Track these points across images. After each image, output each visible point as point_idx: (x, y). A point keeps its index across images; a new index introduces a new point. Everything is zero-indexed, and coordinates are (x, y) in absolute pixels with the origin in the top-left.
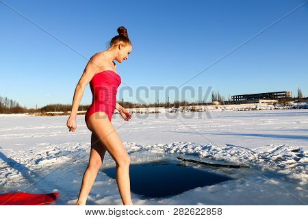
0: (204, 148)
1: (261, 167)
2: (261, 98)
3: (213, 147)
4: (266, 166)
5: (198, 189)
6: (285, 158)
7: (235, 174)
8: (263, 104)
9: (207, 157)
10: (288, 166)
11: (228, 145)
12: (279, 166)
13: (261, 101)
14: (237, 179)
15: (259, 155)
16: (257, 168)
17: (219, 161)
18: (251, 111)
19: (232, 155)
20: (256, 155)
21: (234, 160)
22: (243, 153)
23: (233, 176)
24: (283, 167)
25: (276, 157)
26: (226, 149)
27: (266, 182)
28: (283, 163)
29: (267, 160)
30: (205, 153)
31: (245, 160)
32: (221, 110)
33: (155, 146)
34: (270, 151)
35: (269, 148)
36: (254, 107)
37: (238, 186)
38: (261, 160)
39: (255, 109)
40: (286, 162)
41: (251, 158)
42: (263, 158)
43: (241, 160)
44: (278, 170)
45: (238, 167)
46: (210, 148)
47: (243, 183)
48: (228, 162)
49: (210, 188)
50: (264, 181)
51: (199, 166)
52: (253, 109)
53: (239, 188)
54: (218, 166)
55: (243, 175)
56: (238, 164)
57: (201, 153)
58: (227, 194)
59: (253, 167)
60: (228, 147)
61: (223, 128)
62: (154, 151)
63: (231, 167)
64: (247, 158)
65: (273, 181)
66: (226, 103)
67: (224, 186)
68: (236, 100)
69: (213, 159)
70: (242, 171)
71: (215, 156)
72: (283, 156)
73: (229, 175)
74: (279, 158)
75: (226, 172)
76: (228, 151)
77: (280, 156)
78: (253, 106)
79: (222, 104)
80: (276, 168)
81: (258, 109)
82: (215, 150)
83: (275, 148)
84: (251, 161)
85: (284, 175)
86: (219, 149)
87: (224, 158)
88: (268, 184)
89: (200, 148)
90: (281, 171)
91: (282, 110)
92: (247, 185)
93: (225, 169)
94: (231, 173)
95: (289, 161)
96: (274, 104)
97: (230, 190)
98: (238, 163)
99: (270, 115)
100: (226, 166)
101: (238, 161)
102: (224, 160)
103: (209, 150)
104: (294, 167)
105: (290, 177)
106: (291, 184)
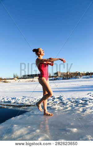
0: (13, 99)
3: (17, 98)
5: (13, 118)
7: (29, 109)
8: (36, 79)
9: (15, 103)
10: (50, 103)
11: (23, 97)
13: (35, 77)
14: (30, 111)
15: (38, 100)
19: (26, 101)
20: (36, 100)
22: (31, 100)
26: (23, 98)
30: (13, 101)
31: (32, 103)
32: (18, 82)
36: (32, 80)
39: (33, 81)
41: (34, 101)
43: (30, 103)
46: (15, 98)
47: (33, 113)
48: (25, 104)
49: (19, 117)
51: (11, 107)
52: (32, 81)
55: (32, 109)
56: (29, 105)
57: (12, 101)
58: (27, 119)
60: (24, 97)
61: (20, 89)
63: (27, 106)
64: (33, 102)
66: (20, 78)
67: (25, 115)
68: (24, 77)
69: (18, 103)
70: (32, 107)
71: (18, 102)
73: (26, 110)
75: (24, 109)
76: (24, 99)
78: (32, 79)
79: (18, 79)
81: (34, 81)
82: (18, 99)
84: (35, 103)
86: (19, 98)
87: (23, 102)
89: (10, 99)
90: (48, 106)
93: (24, 107)
94: (27, 109)
95: (50, 101)
97: (28, 116)
100: (24, 106)
101: (29, 103)
102: (22, 103)
103: (15, 99)
104: (52, 103)
105: (52, 107)
106: (53, 110)
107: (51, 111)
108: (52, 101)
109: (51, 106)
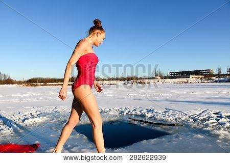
0: (149, 111)
1: (191, 125)
2: (192, 74)
3: (156, 110)
4: (195, 125)
5: (144, 142)
6: (209, 118)
7: (171, 130)
8: (192, 79)
9: (151, 118)
10: (211, 125)
11: (166, 109)
12: (204, 124)
13: (191, 76)
14: (173, 134)
15: (190, 117)
16: (188, 126)
17: (160, 120)
18: (184, 84)
19: (169, 116)
20: (187, 116)
21: (171, 120)
22: (178, 115)
23: (170, 132)
24: (207, 126)
25: (202, 118)
26: (164, 112)
27: (194, 137)
28: (207, 122)
29: (195, 120)
30: (149, 115)
32: (161, 83)
33: (112, 109)
34: (198, 113)
35: (196, 111)
36: (186, 81)
37: (174, 139)
38: (191, 120)
39: (187, 82)
40: (209, 122)
41: (183, 119)
42: (192, 118)
43: (176, 120)
44: (203, 127)
45: (174, 125)
46: (153, 111)
47: (177, 137)
48: (167, 121)
49: (153, 141)
50: (194, 136)
51: (145, 124)
52: (185, 83)
53: (174, 141)
54: (159, 124)
55: (177, 131)
57: (147, 115)
58: (166, 146)
59: (185, 126)
60: (167, 111)
61: (163, 96)
62: (111, 113)
63: (169, 125)
64: (180, 119)
65: (199, 136)
66: (166, 78)
67: (163, 139)
68: (173, 76)
69: (156, 119)
70: (177, 128)
71: (157, 117)
72: (207, 117)
73: (167, 132)
74: (204, 119)
75: (164, 129)
76: (167, 114)
77: (205, 117)
78: (185, 80)
79: (162, 79)
80: (202, 126)
81: (189, 82)
82: (156, 113)
83: (201, 112)
84: (183, 121)
85: (208, 132)
86: (160, 112)
87: (164, 118)
88: (196, 138)
89: (145, 111)
90: (206, 129)
91: (207, 83)
92: (181, 139)
93: (164, 127)
94: (168, 130)
95: (211, 121)
96: (201, 79)
97: (168, 142)
98: (174, 122)
99: (198, 87)
100: (165, 125)
101: (174, 121)
102: (163, 120)
103: (153, 112)
104: (215, 126)
105: (213, 133)
106: (213, 138)
107: (210, 138)
108: (215, 121)
109: (212, 131)
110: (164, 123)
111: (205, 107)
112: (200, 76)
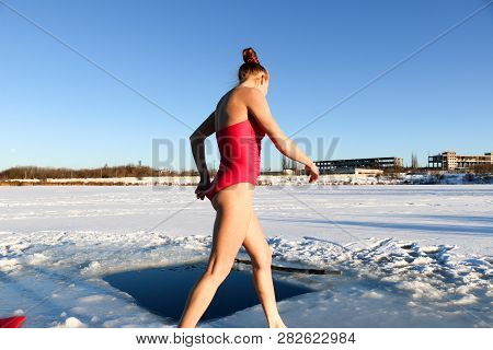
0: (270, 242)
1: (357, 273)
2: (358, 166)
3: (284, 241)
4: (365, 271)
6: (392, 257)
7: (316, 282)
8: (360, 176)
9: (274, 256)
10: (397, 271)
11: (306, 238)
12: (383, 270)
13: (357, 170)
14: (321, 290)
15: (354, 254)
16: (351, 274)
17: (292, 262)
18: (342, 186)
19: (312, 254)
20: (349, 254)
21: (316, 261)
22: (330, 251)
23: (313, 286)
24: (389, 272)
25: (379, 257)
26: (302, 244)
27: (364, 296)
28: (389, 266)
29: (366, 261)
31: (333, 262)
33: (190, 238)
34: (373, 246)
35: (369, 242)
36: (347, 180)
37: (322, 301)
38: (357, 262)
39: (349, 183)
40: (393, 265)
41: (342, 258)
42: (359, 258)
43: (326, 261)
44: (382, 276)
45: (322, 272)
46: (278, 242)
47: (328, 297)
48: (306, 264)
50: (360, 294)
52: (345, 183)
53: (323, 305)
54: (290, 270)
55: (329, 285)
56: (322, 268)
58: (305, 315)
59: (345, 271)
60: (307, 241)
61: (301, 211)
62: (189, 247)
63: (311, 271)
64: (335, 258)
65: (374, 294)
67: (300, 302)
68: (320, 169)
69: (283, 260)
70: (328, 278)
71: (285, 256)
72: (390, 256)
73: (307, 286)
74: (384, 258)
75: (302, 280)
76: (307, 248)
77: (385, 255)
78: (345, 178)
80: (379, 273)
81: (353, 182)
82: (285, 246)
83: (378, 244)
84: (341, 263)
85: (391, 285)
86: (292, 243)
87: (300, 258)
88: (367, 298)
90: (386, 279)
91: (389, 185)
92: (336, 300)
93: (302, 275)
94: (310, 282)
95: (398, 263)
96: (378, 176)
97: (310, 308)
98: (322, 265)
99: (370, 193)
100: (302, 271)
101: (322, 262)
102: (299, 261)
103: (277, 245)
104: (405, 272)
105: (400, 287)
106: (400, 298)
107: (395, 298)
108: (406, 263)
109: (398, 283)
110: (300, 267)
111: (384, 235)
112: (376, 171)
